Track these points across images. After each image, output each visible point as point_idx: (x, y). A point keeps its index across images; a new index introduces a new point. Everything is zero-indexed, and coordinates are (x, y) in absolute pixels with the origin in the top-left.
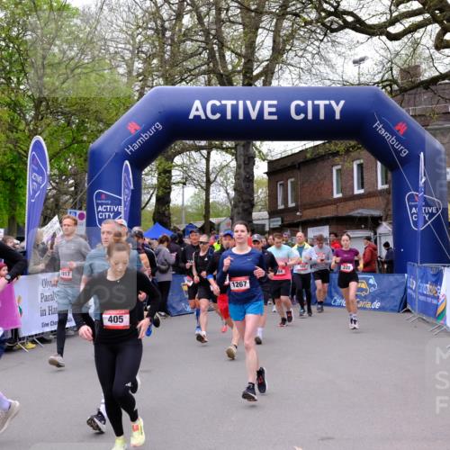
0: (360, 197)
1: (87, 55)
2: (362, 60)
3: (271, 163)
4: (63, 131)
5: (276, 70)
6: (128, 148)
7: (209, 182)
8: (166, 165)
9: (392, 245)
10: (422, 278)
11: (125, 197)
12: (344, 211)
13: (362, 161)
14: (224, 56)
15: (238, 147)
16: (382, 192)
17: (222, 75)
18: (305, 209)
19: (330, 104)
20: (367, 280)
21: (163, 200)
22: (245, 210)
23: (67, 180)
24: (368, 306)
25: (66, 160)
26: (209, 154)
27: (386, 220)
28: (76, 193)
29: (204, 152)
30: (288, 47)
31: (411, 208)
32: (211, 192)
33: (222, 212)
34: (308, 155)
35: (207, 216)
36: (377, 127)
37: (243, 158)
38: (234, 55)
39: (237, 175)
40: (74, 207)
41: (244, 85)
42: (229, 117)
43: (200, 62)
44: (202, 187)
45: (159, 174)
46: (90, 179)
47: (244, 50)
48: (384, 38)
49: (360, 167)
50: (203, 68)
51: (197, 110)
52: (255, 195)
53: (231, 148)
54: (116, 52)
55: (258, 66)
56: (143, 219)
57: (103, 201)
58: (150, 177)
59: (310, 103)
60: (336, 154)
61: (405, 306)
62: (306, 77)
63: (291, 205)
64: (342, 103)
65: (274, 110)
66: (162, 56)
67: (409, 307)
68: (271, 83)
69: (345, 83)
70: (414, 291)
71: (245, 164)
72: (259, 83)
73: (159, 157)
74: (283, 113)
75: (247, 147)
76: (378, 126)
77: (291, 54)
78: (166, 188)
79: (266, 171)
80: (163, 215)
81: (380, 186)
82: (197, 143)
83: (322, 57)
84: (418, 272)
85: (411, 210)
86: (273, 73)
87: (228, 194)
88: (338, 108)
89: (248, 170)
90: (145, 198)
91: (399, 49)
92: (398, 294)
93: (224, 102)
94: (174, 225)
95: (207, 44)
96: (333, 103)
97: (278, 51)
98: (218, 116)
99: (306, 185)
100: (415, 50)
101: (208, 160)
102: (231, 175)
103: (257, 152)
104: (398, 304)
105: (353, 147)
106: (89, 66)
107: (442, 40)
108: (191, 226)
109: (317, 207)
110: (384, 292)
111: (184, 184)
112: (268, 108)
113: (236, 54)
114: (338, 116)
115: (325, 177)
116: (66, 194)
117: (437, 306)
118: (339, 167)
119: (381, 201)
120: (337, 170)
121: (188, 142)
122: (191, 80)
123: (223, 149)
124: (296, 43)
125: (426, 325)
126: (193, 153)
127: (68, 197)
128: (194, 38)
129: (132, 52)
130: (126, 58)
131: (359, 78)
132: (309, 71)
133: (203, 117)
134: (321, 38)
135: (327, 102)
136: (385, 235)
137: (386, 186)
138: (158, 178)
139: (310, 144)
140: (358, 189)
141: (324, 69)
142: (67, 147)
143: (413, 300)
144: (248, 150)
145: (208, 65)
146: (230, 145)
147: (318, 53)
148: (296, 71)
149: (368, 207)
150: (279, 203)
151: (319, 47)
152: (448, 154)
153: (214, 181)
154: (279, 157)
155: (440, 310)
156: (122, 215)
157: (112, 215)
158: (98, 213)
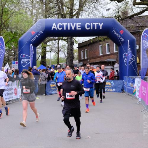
0: (108, 55)
1: (17, 8)
2: (109, 9)
3: (79, 44)
4: (10, 34)
5: (81, 13)
6: (32, 40)
7: (59, 51)
8: (44, 45)
9: (119, 71)
10: (128, 81)
11: (31, 56)
12: (103, 60)
13: (109, 43)
14: (63, 8)
15: (68, 39)
16: (116, 53)
17: (62, 15)
18: (91, 59)
19: (98, 24)
20: (111, 82)
21: (44, 57)
22: (70, 60)
23: (11, 51)
24: (111, 91)
25: (11, 44)
26: (58, 41)
27: (117, 62)
28: (15, 55)
30: (84, 5)
31: (125, 58)
32: (59, 54)
33: (63, 61)
34: (91, 41)
35: (58, 62)
36: (114, 32)
37: (70, 42)
39: (68, 49)
40: (14, 60)
41: (70, 18)
42: (65, 29)
43: (55, 11)
44: (56, 53)
45: (42, 48)
46: (19, 50)
47: (70, 6)
48: (116, 2)
49: (108, 45)
50: (56, 12)
51: (54, 27)
52: (74, 55)
53: (66, 39)
54: (27, 7)
55: (75, 11)
56: (37, 63)
57: (24, 58)
58: (39, 49)
59: (92, 24)
60: (101, 41)
61: (123, 90)
62: (90, 15)
63: (86, 58)
64: (102, 24)
65: (80, 26)
66: (42, 9)
67: (124, 91)
69: (103, 17)
70: (126, 85)
72: (75, 17)
73: (42, 43)
74: (83, 27)
75: (71, 39)
76: (114, 31)
77: (86, 7)
78: (45, 53)
79: (78, 47)
80: (43, 63)
81: (115, 51)
82: (54, 37)
83: (96, 8)
84: (127, 79)
85: (125, 59)
86: (79, 14)
87: (65, 55)
88: (101, 26)
89: (71, 46)
90: (37, 56)
91: (121, 5)
92: (121, 86)
93: (63, 24)
94: (47, 65)
95: (57, 4)
96: (99, 24)
97: (81, 6)
98: (61, 29)
99: (91, 51)
100: (126, 6)
101: (58, 43)
102: (66, 49)
103: (74, 41)
104: (121, 90)
105: (106, 39)
106: (18, 12)
107: (135, 2)
108: (53, 65)
109: (94, 59)
110: (116, 86)
111: (51, 52)
112: (78, 26)
113: (67, 7)
114: (101, 28)
115: (97, 49)
116: (11, 56)
117: (133, 90)
118: (101, 45)
119: (115, 56)
120: (101, 46)
121: (51, 37)
122: (52, 17)
123: (63, 40)
124: (87, 3)
125: (129, 96)
126: (53, 41)
127: (12, 56)
128: (53, 2)
129: (32, 7)
130: (30, 9)
131: (108, 15)
132: (92, 13)
133: (56, 29)
134: (95, 2)
135: (97, 24)
136: (117, 67)
137: (117, 51)
138: (42, 50)
139: (92, 38)
140: (108, 52)
142: (11, 40)
143: (126, 88)
144: (71, 40)
145: (58, 11)
146: (65, 38)
147: (94, 7)
148: (87, 13)
149: (111, 58)
150: (82, 57)
151: (95, 5)
152: (137, 41)
153: (60, 50)
154: (82, 42)
155: (134, 91)
156: (30, 62)
157: (27, 62)
158: (22, 61)
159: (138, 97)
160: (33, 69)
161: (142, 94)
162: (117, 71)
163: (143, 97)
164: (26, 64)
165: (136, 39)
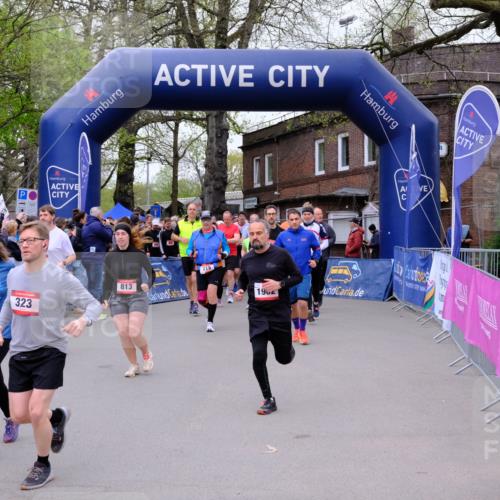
0: (344, 174)
1: (37, 10)
2: (350, 20)
3: (246, 136)
4: (10, 98)
5: (254, 30)
6: (86, 118)
7: (177, 158)
8: (128, 138)
9: (378, 228)
10: (410, 263)
11: (82, 173)
12: (327, 190)
13: (347, 135)
14: (194, 14)
15: (210, 118)
16: (369, 169)
17: (192, 35)
18: (284, 188)
19: (313, 71)
20: (350, 266)
21: (126, 177)
22: (217, 189)
23: (15, 154)
24: (351, 294)
25: (14, 132)
26: (177, 125)
27: (372, 200)
28: (26, 169)
29: (172, 124)
30: (267, 5)
31: (400, 186)
32: (179, 169)
33: (192, 191)
34: (288, 128)
35: (174, 195)
36: (364, 96)
37: (214, 130)
38: (205, 13)
39: (209, 150)
40: (24, 185)
41: (216, 47)
42: (199, 83)
43: (167, 21)
44: (169, 163)
45: (121, 149)
46: (42, 153)
47: (217, 7)
49: (346, 140)
50: (171, 27)
51: (164, 75)
52: (229, 173)
53: (202, 119)
54: (71, 8)
55: (233, 26)
56: (102, 198)
57: (57, 179)
58: (111, 152)
59: (290, 68)
60: (319, 126)
61: (391, 294)
62: (287, 39)
63: (268, 183)
64: (326, 68)
65: (250, 76)
67: (395, 295)
68: (247, 46)
69: (330, 46)
70: (401, 278)
71: (217, 137)
72: (234, 46)
73: (121, 129)
74: (260, 79)
75: (219, 118)
76: (366, 95)
77: (271, 12)
78: (129, 164)
79: (241, 144)
80: (125, 195)
81: (367, 163)
82: (163, 112)
83: (305, 16)
84: (405, 257)
85: (400, 189)
86: (250, 34)
87: (198, 171)
88: (321, 75)
89: (221, 144)
90: (104, 175)
91: (390, 7)
92: (383, 281)
93: (194, 66)
94: (137, 205)
96: (316, 68)
97: (256, 10)
98: (187, 82)
99: (285, 161)
100: (408, 9)
101: (176, 132)
102: (202, 150)
103: (231, 124)
104: (383, 292)
105: (338, 119)
106: (40, 23)
109: (296, 186)
110: (368, 279)
111: (149, 159)
112: (244, 73)
113: (209, 11)
114: (321, 84)
115: (307, 152)
116: (15, 171)
117: (425, 294)
118: (322, 141)
119: (368, 179)
120: (321, 145)
121: (153, 111)
122: (157, 42)
123: (193, 120)
125: (412, 315)
126: (159, 124)
127: (18, 174)
129: (90, 8)
130: (83, 15)
131: (346, 40)
132: (291, 32)
133: (171, 83)
135: (310, 68)
136: (372, 216)
137: (373, 163)
138: (120, 153)
139: (290, 115)
140: (343, 165)
141: (307, 30)
142: (16, 117)
143: (399, 286)
144: (221, 122)
145: (176, 24)
146: (200, 116)
147: (301, 11)
148: (275, 32)
149: (353, 185)
150: (255, 181)
151: (302, 5)
152: (442, 127)
153: (183, 156)
154: (255, 129)
155: (428, 297)
156: (79, 194)
157: (67, 194)
158: (52, 191)
159: (440, 317)
160: (89, 217)
161: (454, 306)
162: (372, 228)
163: (457, 317)
164: (65, 199)
165: (440, 121)
